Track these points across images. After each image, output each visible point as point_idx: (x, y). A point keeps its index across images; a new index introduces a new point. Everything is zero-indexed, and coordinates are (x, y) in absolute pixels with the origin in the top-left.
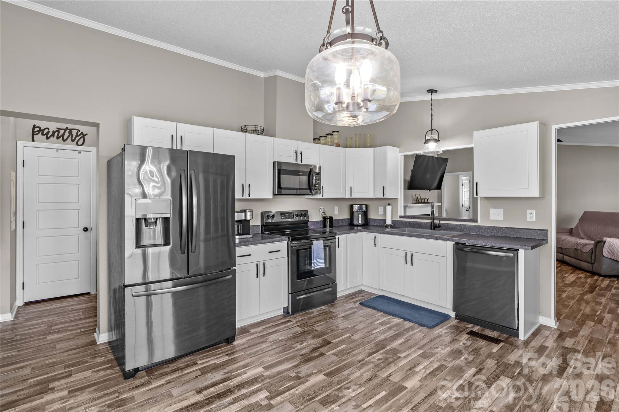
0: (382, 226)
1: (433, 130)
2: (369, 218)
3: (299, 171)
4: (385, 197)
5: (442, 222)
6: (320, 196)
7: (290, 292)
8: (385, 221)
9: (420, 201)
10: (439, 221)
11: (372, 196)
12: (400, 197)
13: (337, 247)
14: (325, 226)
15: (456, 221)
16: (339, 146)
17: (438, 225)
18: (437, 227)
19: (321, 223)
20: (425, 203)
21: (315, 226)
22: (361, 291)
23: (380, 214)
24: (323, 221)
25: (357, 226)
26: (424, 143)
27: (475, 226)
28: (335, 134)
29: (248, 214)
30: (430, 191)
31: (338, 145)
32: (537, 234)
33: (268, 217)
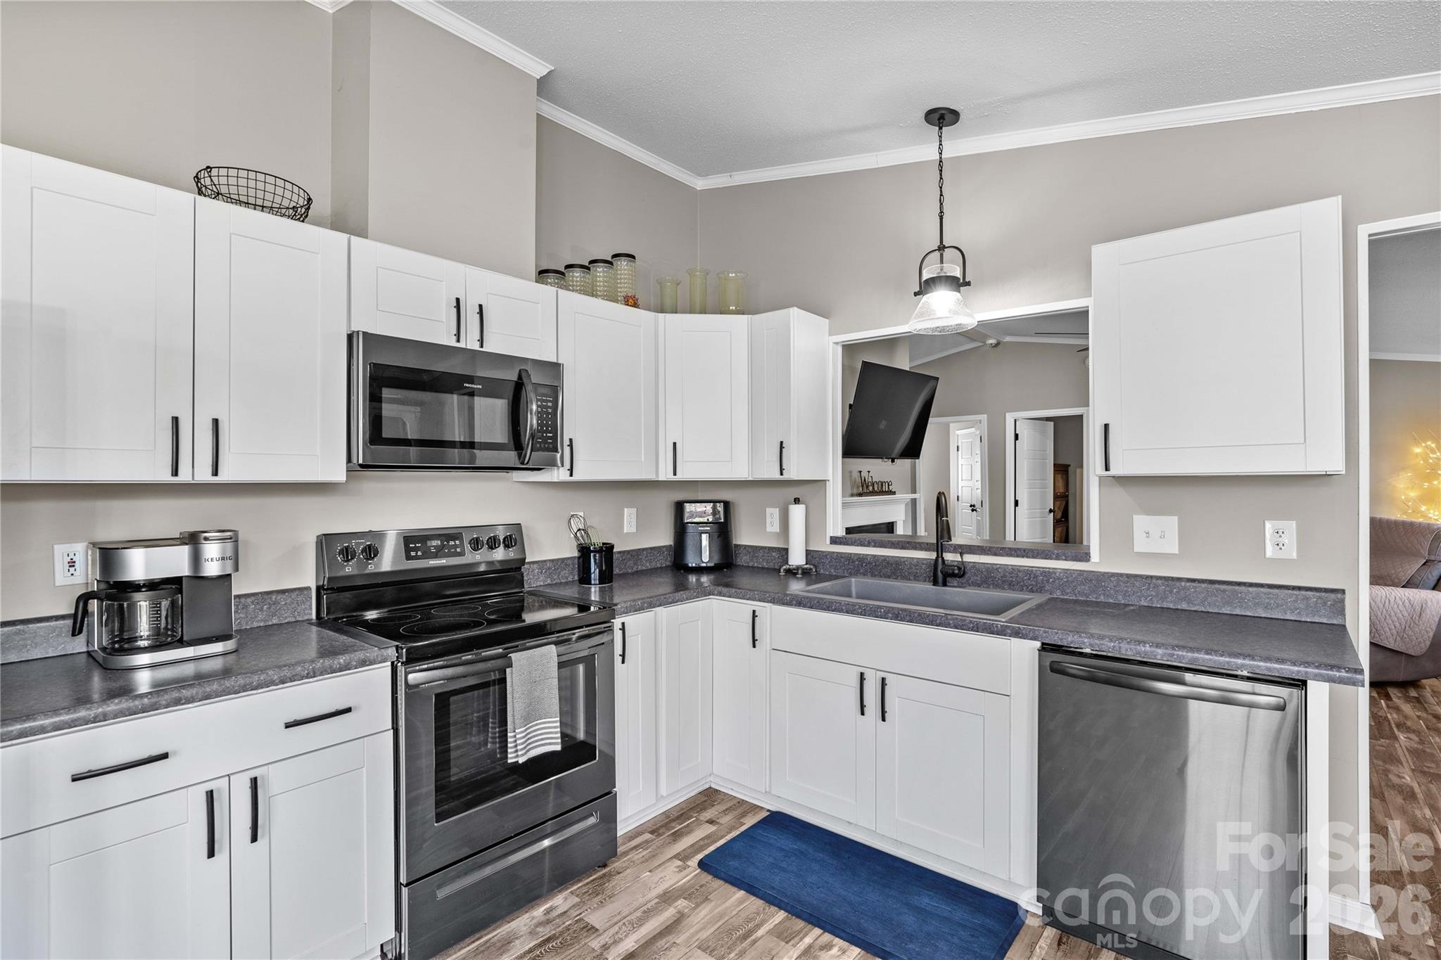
0: (775, 569)
1: (945, 247)
2: (734, 543)
3: (471, 379)
4: (786, 476)
5: (969, 558)
6: (560, 475)
7: (403, 880)
8: (784, 552)
9: (871, 488)
10: (961, 554)
11: (742, 474)
12: (830, 478)
13: (618, 659)
14: (585, 579)
15: (1018, 556)
16: (635, 305)
17: (959, 569)
18: (953, 575)
19: (574, 564)
20: (882, 493)
21: (550, 576)
22: (709, 797)
23: (769, 529)
24: (579, 558)
25: (699, 570)
26: (916, 294)
27: (1081, 572)
28: (623, 264)
29: (212, 550)
30: (893, 461)
31: (632, 302)
32: (1308, 607)
33: (348, 554)
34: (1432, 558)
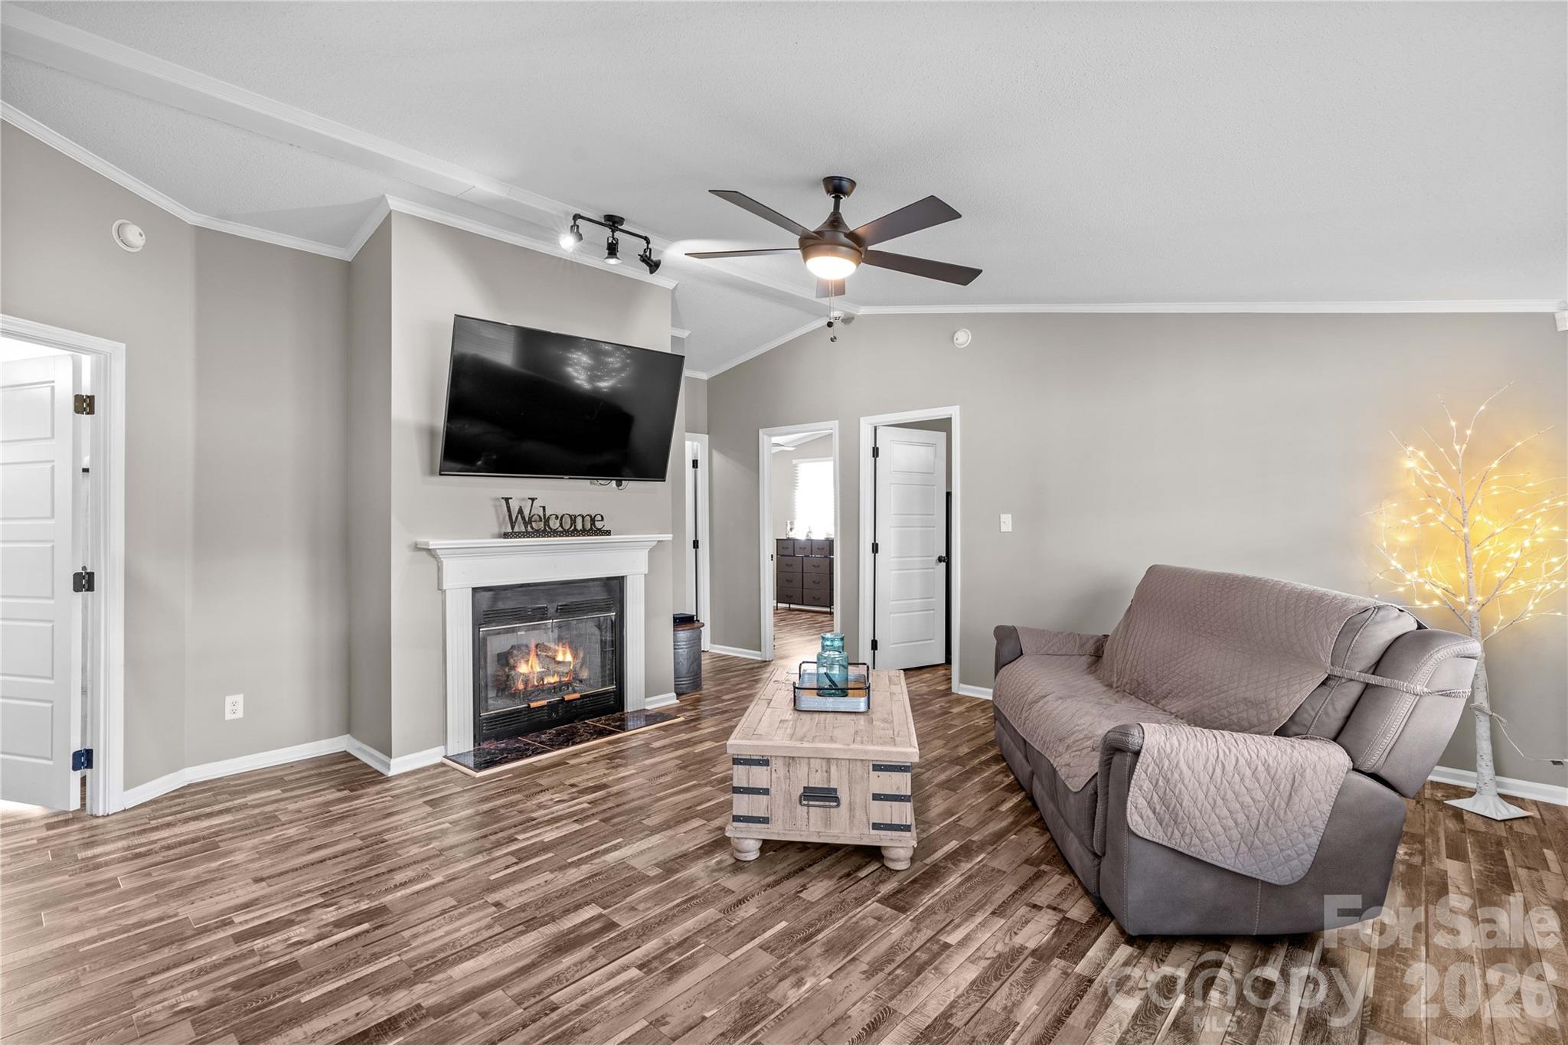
34: (1337, 671)
